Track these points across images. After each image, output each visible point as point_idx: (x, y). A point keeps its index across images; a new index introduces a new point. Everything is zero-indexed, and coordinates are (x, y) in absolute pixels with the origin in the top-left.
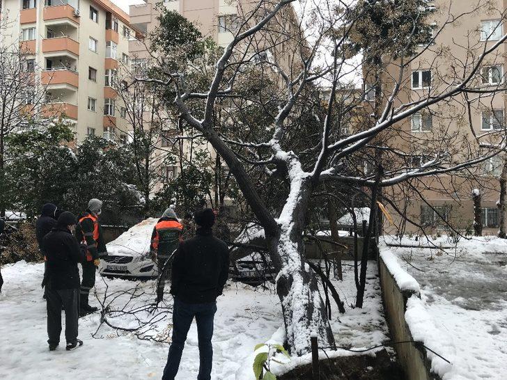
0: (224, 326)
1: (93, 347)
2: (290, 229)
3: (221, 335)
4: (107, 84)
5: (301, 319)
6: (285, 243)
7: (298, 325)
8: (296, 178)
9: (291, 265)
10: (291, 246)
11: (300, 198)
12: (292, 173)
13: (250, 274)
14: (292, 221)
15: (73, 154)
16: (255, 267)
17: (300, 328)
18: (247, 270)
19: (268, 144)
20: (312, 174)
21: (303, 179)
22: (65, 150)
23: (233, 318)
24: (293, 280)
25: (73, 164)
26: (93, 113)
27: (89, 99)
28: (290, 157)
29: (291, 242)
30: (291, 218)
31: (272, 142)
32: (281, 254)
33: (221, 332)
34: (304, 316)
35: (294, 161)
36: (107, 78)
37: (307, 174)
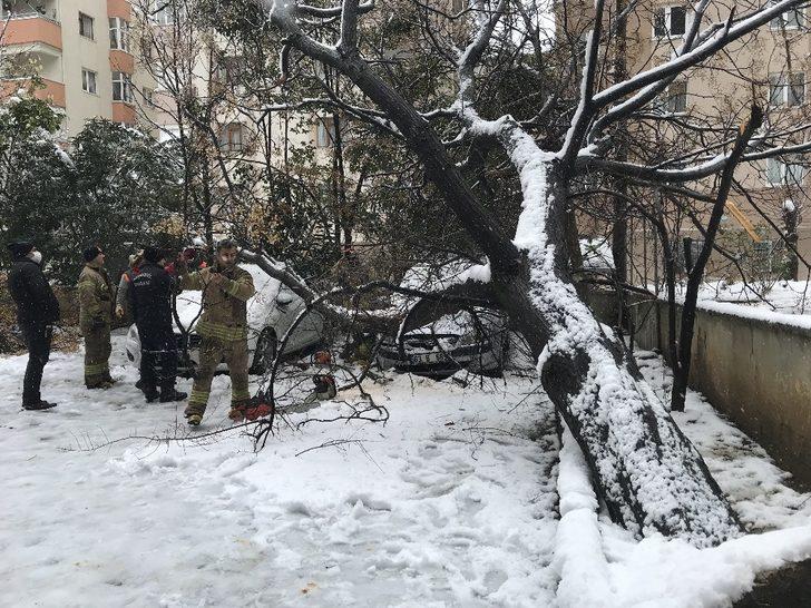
0: (421, 460)
1: (152, 522)
2: (550, 258)
3: (425, 480)
4: (114, 45)
5: (640, 445)
6: (547, 286)
7: (635, 456)
8: (533, 163)
9: (575, 329)
10: (562, 291)
11: (551, 198)
12: (517, 156)
13: (428, 358)
14: (548, 243)
15: (64, 154)
16: (437, 344)
17: (643, 464)
18: (422, 350)
19: (450, 110)
20: (561, 154)
21: (547, 163)
22: (48, 148)
23: (433, 443)
24: (589, 360)
25: (66, 173)
26: (93, 98)
27: (84, 73)
28: (508, 125)
29: (560, 282)
30: (544, 237)
31: (457, 105)
32: (544, 307)
33: (424, 475)
34: (646, 437)
35: (518, 133)
36: (113, 33)
37: (551, 156)
